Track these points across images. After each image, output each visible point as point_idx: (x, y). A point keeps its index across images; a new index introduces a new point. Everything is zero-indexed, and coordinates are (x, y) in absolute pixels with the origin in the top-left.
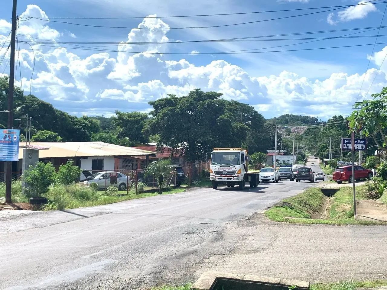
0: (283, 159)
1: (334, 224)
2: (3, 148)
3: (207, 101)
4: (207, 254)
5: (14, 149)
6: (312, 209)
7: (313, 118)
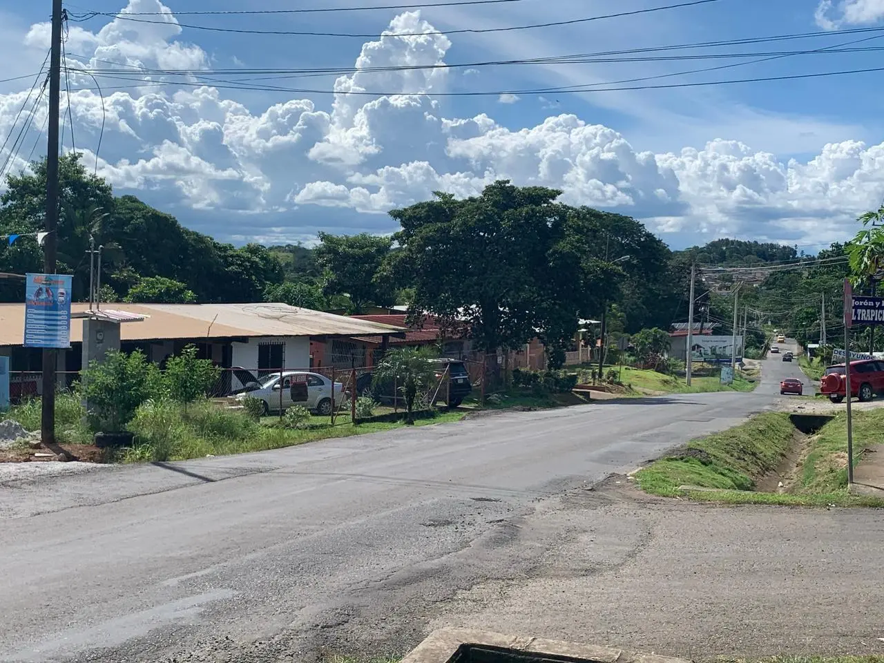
0: (710, 345)
1: (798, 505)
2: (35, 317)
3: (526, 209)
4: (468, 578)
5: (60, 320)
6: (759, 465)
7: (784, 247)
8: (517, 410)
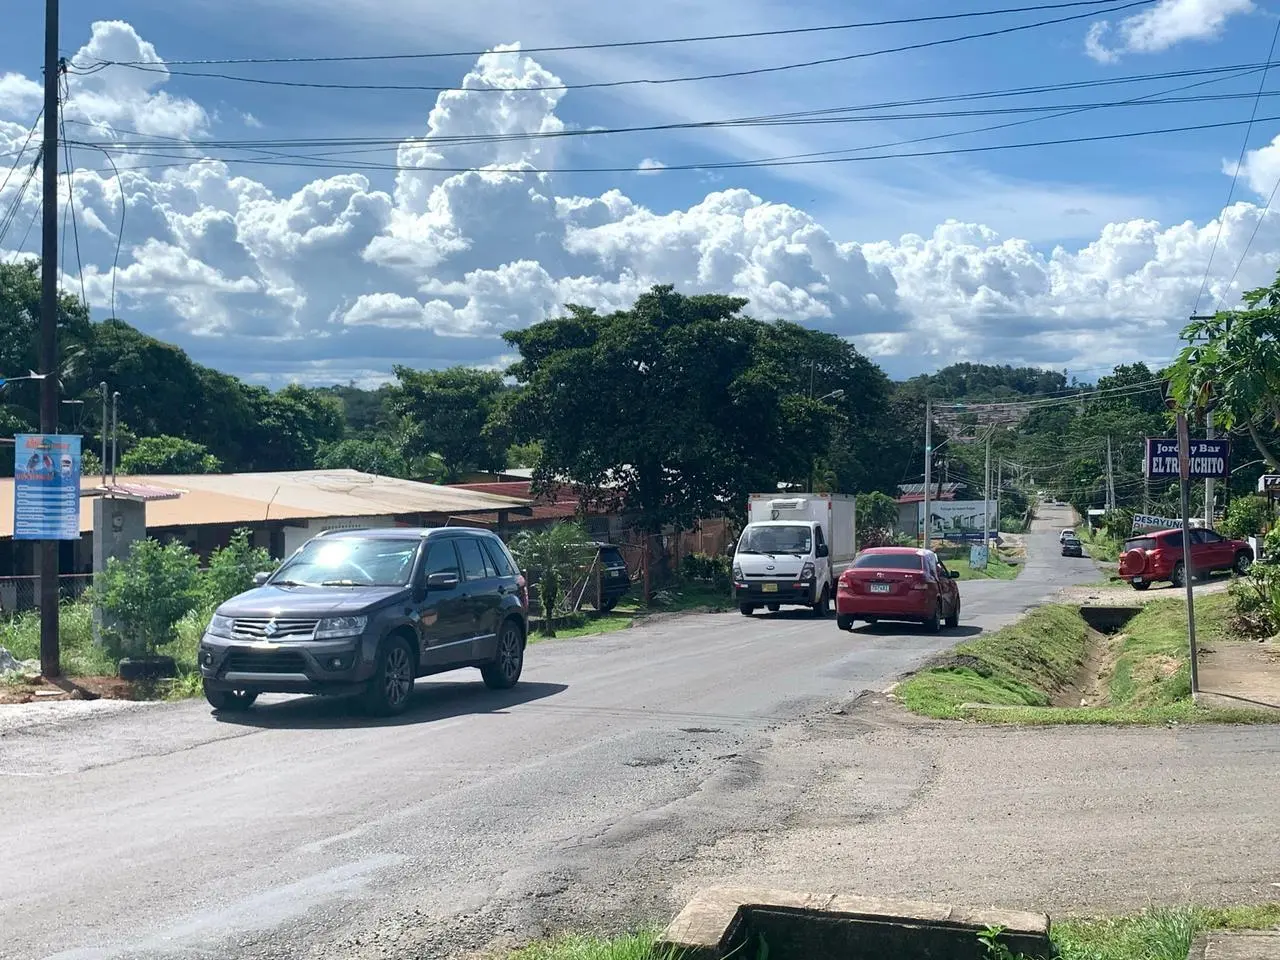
0: (953, 514)
1: (1128, 723)
2: (28, 496)
3: (697, 326)
4: (708, 830)
5: (66, 500)
6: (1052, 677)
7: (1049, 373)
8: (701, 611)
